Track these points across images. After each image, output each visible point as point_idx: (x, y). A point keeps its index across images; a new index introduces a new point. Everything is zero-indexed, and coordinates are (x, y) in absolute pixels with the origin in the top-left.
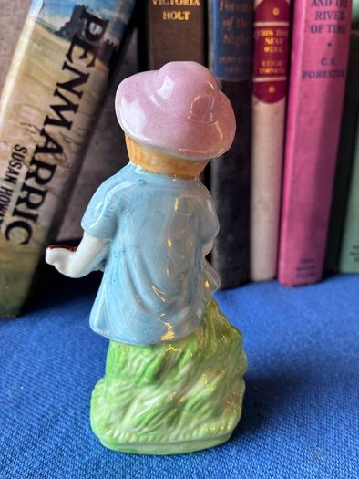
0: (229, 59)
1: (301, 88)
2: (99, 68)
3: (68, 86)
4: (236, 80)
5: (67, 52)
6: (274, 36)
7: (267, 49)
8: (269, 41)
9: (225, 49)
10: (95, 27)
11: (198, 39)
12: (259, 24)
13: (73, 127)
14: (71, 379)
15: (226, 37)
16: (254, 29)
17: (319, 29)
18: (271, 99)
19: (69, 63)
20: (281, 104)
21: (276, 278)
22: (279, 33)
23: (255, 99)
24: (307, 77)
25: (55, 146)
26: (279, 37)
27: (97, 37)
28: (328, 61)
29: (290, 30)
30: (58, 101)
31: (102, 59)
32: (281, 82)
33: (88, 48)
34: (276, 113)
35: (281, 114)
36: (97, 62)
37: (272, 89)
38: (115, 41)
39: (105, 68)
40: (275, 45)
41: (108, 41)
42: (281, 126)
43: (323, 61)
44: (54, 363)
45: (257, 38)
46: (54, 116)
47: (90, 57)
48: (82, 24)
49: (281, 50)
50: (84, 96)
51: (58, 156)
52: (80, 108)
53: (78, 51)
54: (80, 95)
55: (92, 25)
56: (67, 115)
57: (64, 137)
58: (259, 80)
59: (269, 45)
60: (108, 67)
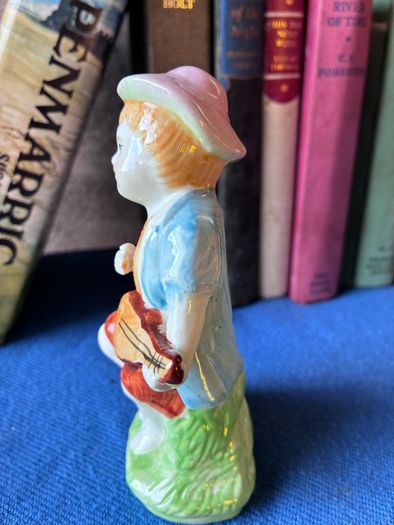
0: (238, 54)
1: (317, 87)
2: (91, 63)
3: (56, 84)
4: (245, 78)
5: (54, 44)
6: (288, 28)
7: (279, 43)
8: (282, 34)
9: (234, 43)
10: (86, 17)
11: (203, 30)
12: (271, 14)
13: (63, 131)
14: (68, 416)
15: (234, 29)
16: (264, 20)
17: (337, 21)
18: (284, 99)
19: (56, 58)
20: (293, 105)
21: (287, 294)
22: (293, 24)
23: (266, 98)
24: (323, 76)
25: (41, 153)
26: (293, 30)
27: (88, 28)
28: (347, 58)
29: (305, 22)
30: (45, 101)
31: (95, 53)
32: (294, 80)
33: (78, 40)
34: (289, 114)
35: (294, 117)
36: (90, 56)
37: (284, 88)
38: (109, 32)
39: (98, 63)
40: (288, 38)
41: (101, 32)
42: (293, 129)
43: (341, 58)
44: (48, 399)
45: (268, 30)
46: (40, 118)
47: (81, 50)
48: (71, 13)
49: (294, 45)
50: (75, 95)
51: (45, 163)
52: (70, 110)
53: (67, 43)
54: (69, 94)
55: (83, 14)
56: (56, 117)
57: (52, 143)
58: (270, 77)
59: (281, 38)
60: (102, 62)
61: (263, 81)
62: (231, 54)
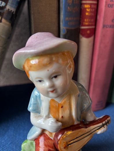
0: (70, 18)
1: (102, 32)
2: (4, 23)
4: (73, 28)
6: (91, 8)
7: (87, 14)
8: (88, 10)
9: (69, 14)
10: (2, 3)
12: (84, 2)
15: (69, 8)
16: (81, 4)
17: (112, 6)
18: (88, 36)
20: (92, 38)
22: (93, 6)
23: (81, 36)
24: (105, 27)
26: (93, 8)
27: (3, 8)
29: (97, 5)
31: (6, 19)
32: (92, 29)
36: (3, 20)
37: (88, 32)
38: (13, 9)
39: (8, 23)
40: (91, 12)
41: (9, 9)
42: (91, 48)
45: (82, 8)
49: (93, 15)
58: (83, 28)
59: (88, 12)
60: (10, 23)
61: (80, 29)
62: (67, 19)
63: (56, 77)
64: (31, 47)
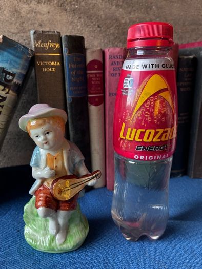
0: (75, 88)
1: (109, 100)
2: (12, 95)
4: (79, 97)
6: (96, 77)
7: (93, 83)
8: (93, 79)
9: (73, 84)
10: (9, 77)
11: (60, 79)
12: (89, 72)
15: (73, 79)
16: (86, 74)
17: (115, 75)
18: (97, 104)
20: (102, 106)
21: (105, 186)
22: (98, 75)
23: (89, 104)
24: (111, 96)
26: (98, 77)
27: (10, 81)
29: (104, 74)
31: (13, 90)
32: (101, 96)
33: (6, 86)
34: (99, 110)
36: (10, 92)
37: (97, 100)
38: (19, 82)
39: (15, 94)
40: (96, 81)
41: (16, 82)
42: (103, 115)
45: (88, 78)
47: (7, 90)
48: (2, 75)
50: (4, 107)
52: (2, 113)
53: (0, 87)
54: (2, 107)
55: (8, 76)
58: (90, 96)
59: (94, 81)
60: (16, 93)
61: (87, 97)
62: (72, 88)
63: (48, 133)
64: (31, 113)
